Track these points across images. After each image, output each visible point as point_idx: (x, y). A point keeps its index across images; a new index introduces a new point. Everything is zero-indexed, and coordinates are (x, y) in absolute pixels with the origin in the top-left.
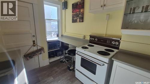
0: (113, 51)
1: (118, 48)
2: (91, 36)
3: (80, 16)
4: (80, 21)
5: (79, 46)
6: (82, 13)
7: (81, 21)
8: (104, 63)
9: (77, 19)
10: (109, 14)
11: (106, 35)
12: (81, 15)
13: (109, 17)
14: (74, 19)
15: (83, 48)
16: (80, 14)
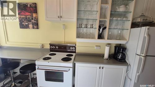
0: (72, 55)
1: (75, 52)
2: (51, 45)
3: (33, 21)
4: (33, 28)
5: (39, 59)
6: (35, 18)
7: (35, 27)
8: (70, 68)
9: (28, 25)
10: (65, 25)
11: (64, 42)
12: (35, 21)
13: (65, 27)
14: (23, 23)
15: (45, 59)
16: (33, 19)
